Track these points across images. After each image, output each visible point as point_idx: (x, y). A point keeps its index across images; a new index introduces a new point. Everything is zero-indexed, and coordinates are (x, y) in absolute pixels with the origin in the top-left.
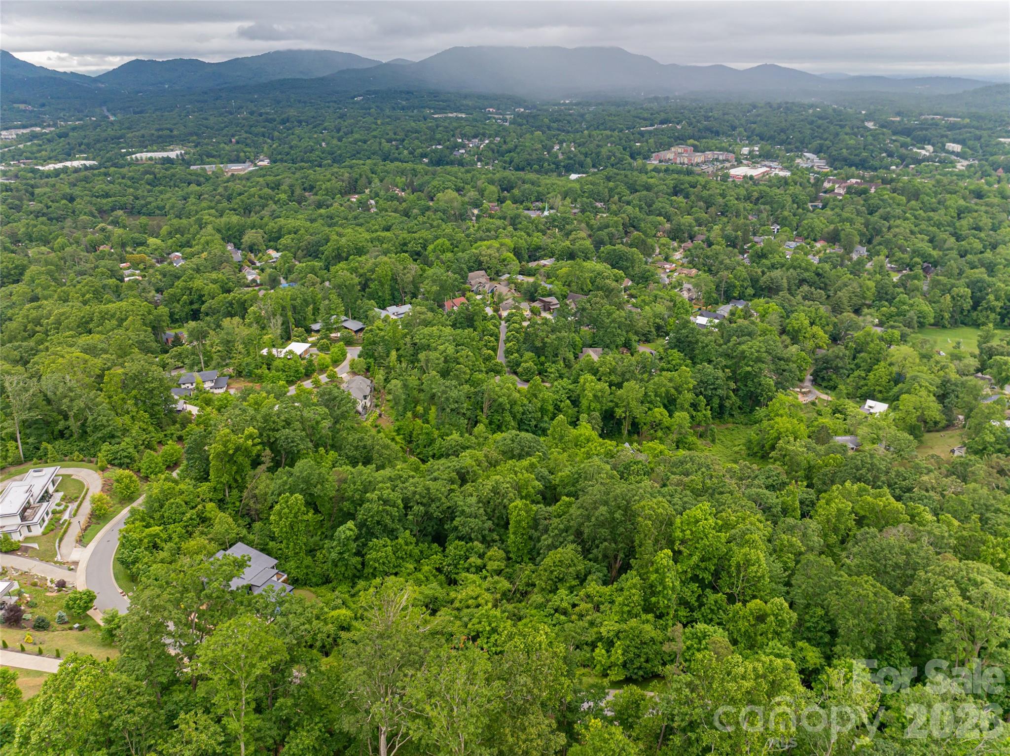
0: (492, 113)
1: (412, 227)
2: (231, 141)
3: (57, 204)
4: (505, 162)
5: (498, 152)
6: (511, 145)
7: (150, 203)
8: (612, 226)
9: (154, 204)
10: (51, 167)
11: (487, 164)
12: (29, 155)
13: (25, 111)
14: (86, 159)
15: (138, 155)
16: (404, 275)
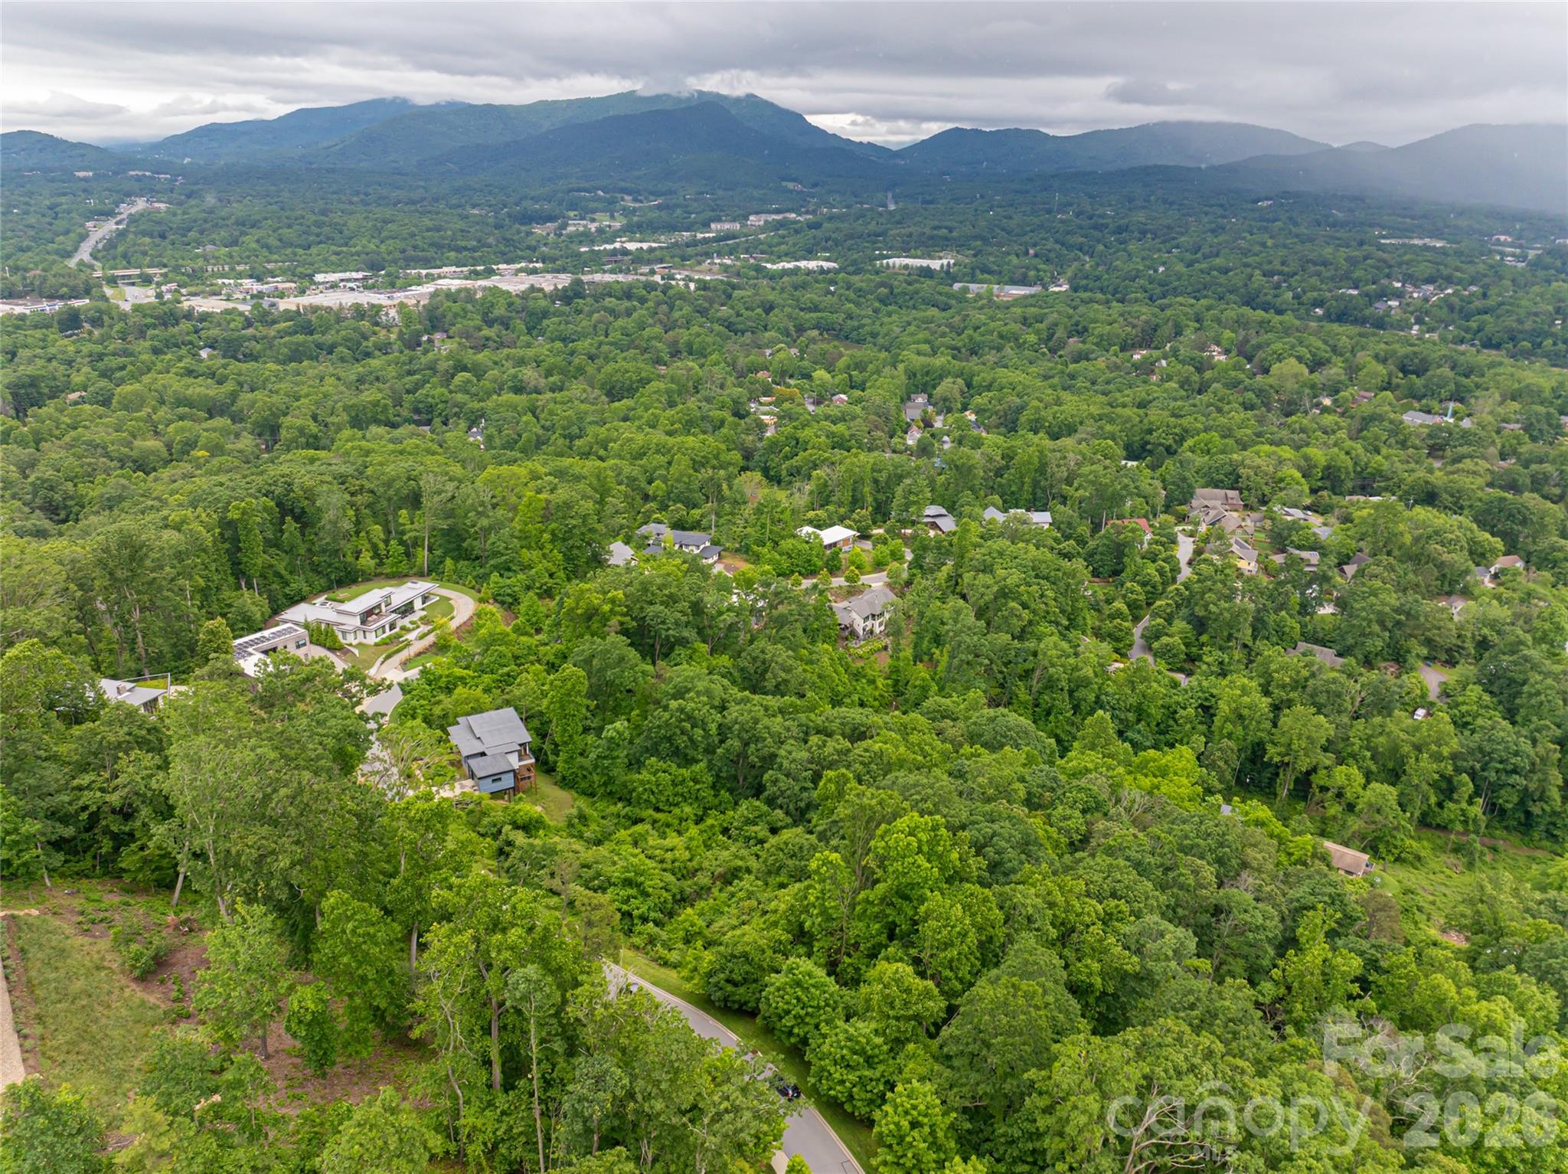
0: (1505, 244)
1: (1180, 408)
2: (1027, 253)
3: (749, 313)
4: (1467, 330)
5: (1461, 311)
6: (1491, 302)
7: (864, 325)
8: (1553, 462)
9: (867, 328)
10: (780, 266)
11: (1431, 330)
12: (764, 247)
13: (791, 191)
14: (827, 259)
15: (891, 261)
16: (1058, 466)
